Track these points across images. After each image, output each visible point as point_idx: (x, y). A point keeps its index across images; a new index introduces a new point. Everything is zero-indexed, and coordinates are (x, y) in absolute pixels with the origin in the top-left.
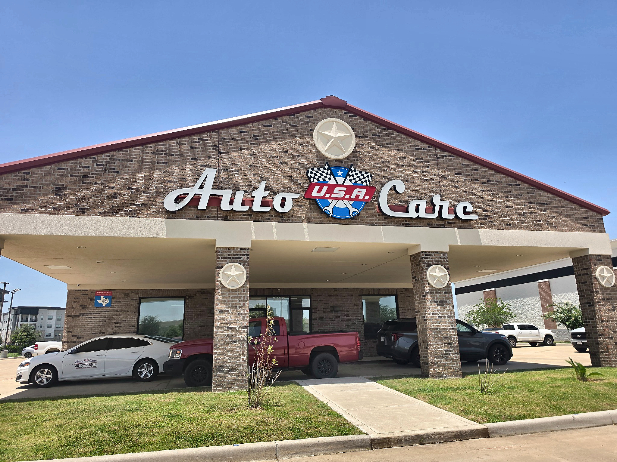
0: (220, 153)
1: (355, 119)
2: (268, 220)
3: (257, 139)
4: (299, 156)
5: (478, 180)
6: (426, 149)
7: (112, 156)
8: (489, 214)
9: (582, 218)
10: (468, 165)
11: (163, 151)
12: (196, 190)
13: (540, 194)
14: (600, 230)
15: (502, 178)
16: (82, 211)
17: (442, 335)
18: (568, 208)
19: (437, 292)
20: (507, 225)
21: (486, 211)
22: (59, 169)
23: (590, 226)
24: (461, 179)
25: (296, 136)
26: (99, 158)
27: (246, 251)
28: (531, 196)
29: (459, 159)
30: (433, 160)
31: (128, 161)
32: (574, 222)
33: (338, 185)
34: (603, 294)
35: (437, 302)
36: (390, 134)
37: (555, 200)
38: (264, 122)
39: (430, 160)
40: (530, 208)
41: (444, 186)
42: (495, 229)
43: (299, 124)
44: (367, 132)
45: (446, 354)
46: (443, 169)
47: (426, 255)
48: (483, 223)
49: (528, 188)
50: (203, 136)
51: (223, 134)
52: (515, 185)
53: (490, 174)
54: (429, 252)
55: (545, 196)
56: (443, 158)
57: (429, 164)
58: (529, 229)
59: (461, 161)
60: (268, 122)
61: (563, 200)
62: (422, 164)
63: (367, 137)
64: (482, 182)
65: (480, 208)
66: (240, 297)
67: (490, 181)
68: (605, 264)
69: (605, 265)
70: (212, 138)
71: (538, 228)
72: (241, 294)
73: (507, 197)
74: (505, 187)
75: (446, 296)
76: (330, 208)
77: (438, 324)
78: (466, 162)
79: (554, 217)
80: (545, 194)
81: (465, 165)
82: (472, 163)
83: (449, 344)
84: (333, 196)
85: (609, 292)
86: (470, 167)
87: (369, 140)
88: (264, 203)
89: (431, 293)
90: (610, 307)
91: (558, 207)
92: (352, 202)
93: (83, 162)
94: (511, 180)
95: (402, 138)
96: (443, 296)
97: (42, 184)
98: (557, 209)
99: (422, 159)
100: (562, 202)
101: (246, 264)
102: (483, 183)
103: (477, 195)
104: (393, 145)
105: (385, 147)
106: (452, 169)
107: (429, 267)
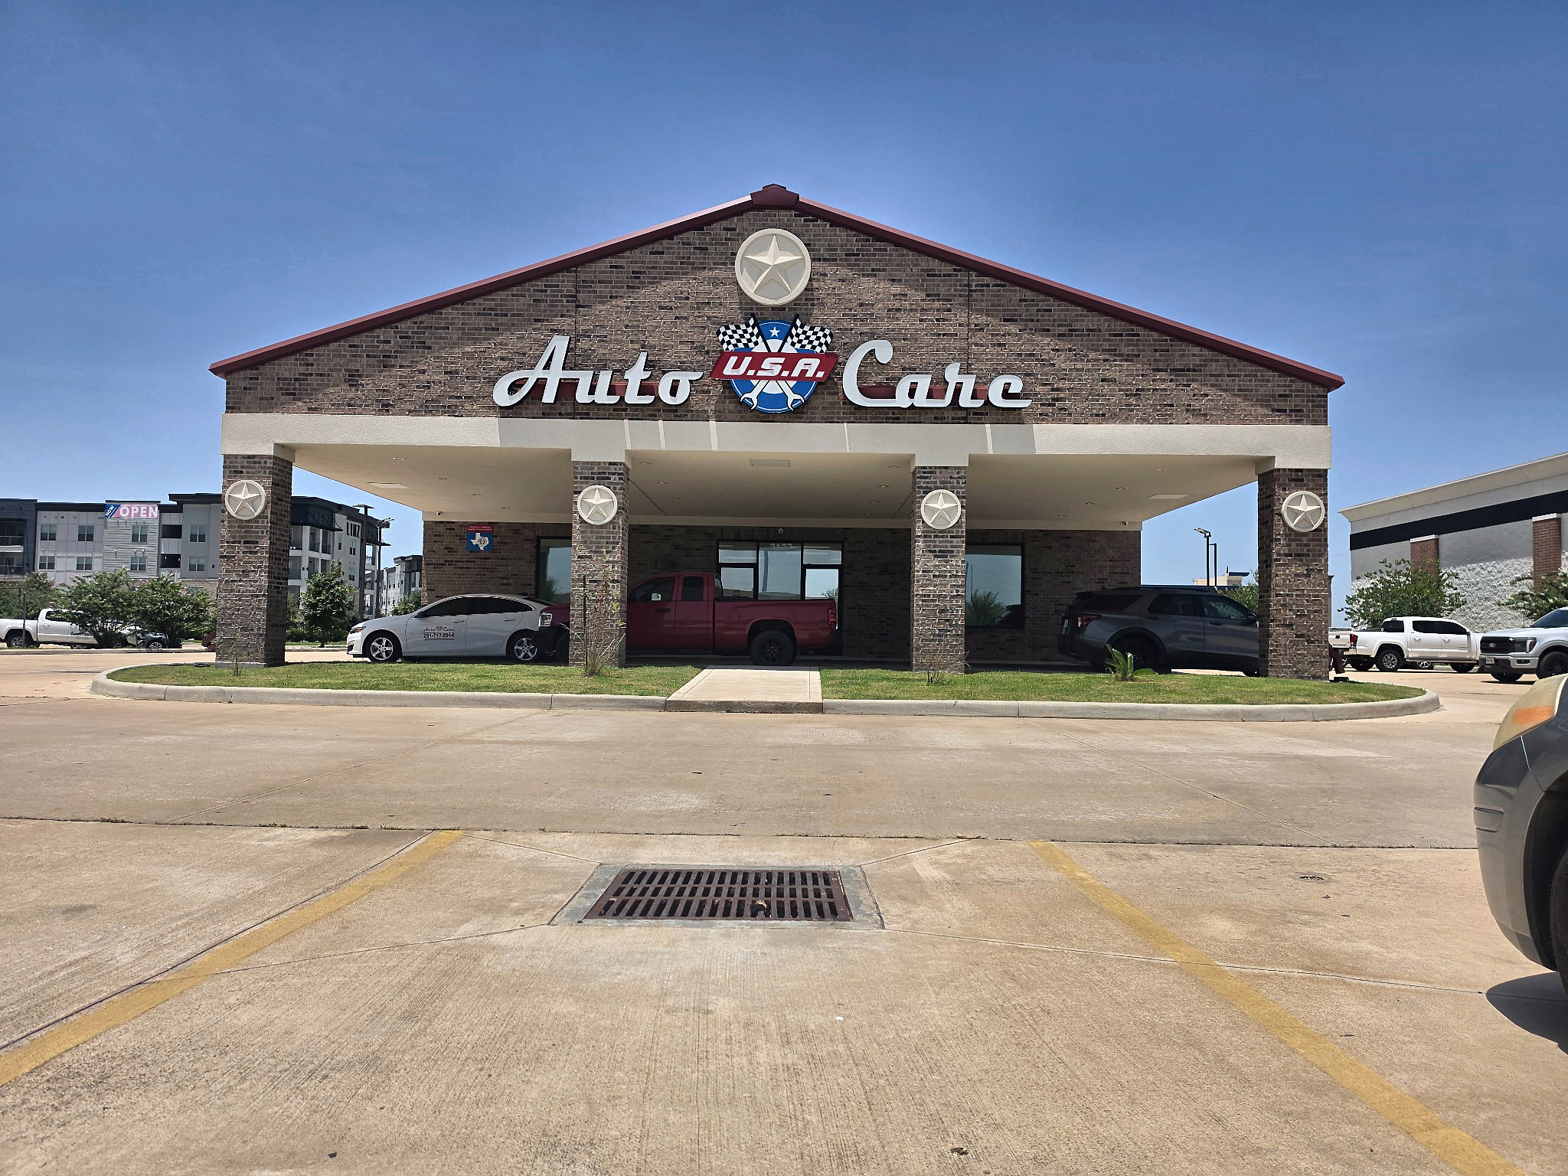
0: (578, 306)
1: (814, 226)
2: (653, 417)
3: (639, 278)
4: (709, 303)
5: (1048, 330)
6: (949, 275)
7: (421, 323)
8: (1062, 395)
9: (1274, 396)
10: (1033, 300)
11: (492, 309)
12: (538, 373)
13: (1184, 350)
14: (1314, 420)
15: (1104, 323)
16: (386, 408)
17: (937, 605)
18: (1246, 376)
19: (935, 536)
20: (1097, 415)
21: (1058, 390)
22: (350, 346)
23: (1291, 411)
24: (1013, 328)
25: (705, 268)
26: (403, 326)
27: (618, 467)
28: (1161, 355)
29: (1016, 291)
30: (960, 296)
31: (444, 328)
32: (1252, 406)
33: (770, 354)
34: (1289, 545)
35: (935, 551)
36: (880, 250)
37: (1218, 361)
38: (650, 246)
39: (955, 295)
40: (1154, 381)
41: (976, 345)
42: (1069, 422)
43: (711, 244)
44: (836, 250)
45: (939, 635)
46: (980, 311)
47: (924, 473)
48: (1045, 412)
49: (1158, 340)
50: (552, 280)
51: (585, 273)
52: (1129, 335)
53: (1076, 315)
54: (931, 467)
55: (1194, 355)
56: (982, 291)
57: (950, 304)
58: (1144, 421)
59: (1019, 293)
60: (657, 247)
61: (1235, 360)
62: (937, 305)
63: (836, 260)
64: (1057, 332)
65: (1045, 385)
66: (609, 538)
67: (1075, 330)
68: (1311, 487)
69: (1307, 490)
70: (565, 282)
71: (1165, 419)
72: (609, 532)
73: (1105, 360)
74: (1105, 340)
75: (952, 542)
76: (753, 396)
77: (932, 588)
78: (1029, 295)
79: (1207, 395)
80: (1196, 350)
81: (1025, 300)
82: (1042, 297)
83: (947, 621)
84: (760, 373)
85: (1305, 540)
86: (1037, 305)
87: (838, 265)
88: (645, 389)
89: (925, 537)
90: (1302, 570)
91: (1220, 375)
92: (792, 383)
93: (382, 334)
94: (1119, 326)
95: (903, 255)
96: (947, 542)
97: (331, 370)
98: (1217, 380)
99: (939, 295)
100: (1232, 364)
101: (618, 487)
102: (1059, 335)
103: (1043, 360)
104: (884, 270)
105: (868, 275)
106: (999, 311)
107: (926, 493)
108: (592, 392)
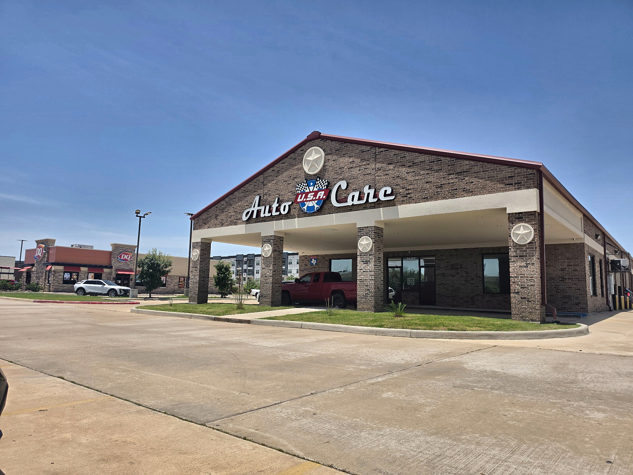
0: (264, 185)
1: (326, 143)
2: (281, 219)
3: (279, 173)
4: (296, 177)
5: (405, 165)
6: (369, 151)
7: (230, 198)
8: (410, 192)
9: (506, 178)
10: (399, 154)
11: (245, 190)
12: (252, 209)
13: (462, 163)
15: (426, 158)
16: (222, 225)
17: (365, 284)
18: (491, 170)
19: (364, 255)
20: (424, 198)
21: (408, 189)
22: (216, 207)
23: (515, 184)
24: (391, 167)
25: (295, 165)
26: (226, 199)
27: (273, 237)
28: (451, 167)
29: (392, 151)
30: (372, 158)
31: (234, 199)
32: (495, 184)
33: (310, 192)
35: (364, 261)
36: (346, 146)
37: (477, 165)
38: (282, 161)
39: (370, 158)
40: (448, 179)
41: (378, 176)
42: (413, 203)
43: (297, 157)
44: (332, 150)
45: (365, 296)
46: (379, 162)
47: (360, 230)
48: (404, 200)
49: (450, 161)
50: (258, 178)
51: (266, 174)
52: (437, 161)
53: (416, 157)
54: (362, 227)
55: (466, 165)
56: (380, 154)
57: (369, 162)
58: (444, 198)
59: (394, 152)
60: (283, 161)
61: (486, 164)
62: (364, 163)
63: (332, 153)
64: (408, 165)
65: (403, 188)
67: (415, 163)
68: (527, 221)
70: (261, 178)
71: (453, 196)
72: (270, 259)
73: (428, 174)
74: (427, 165)
75: (370, 257)
76: (305, 208)
77: (363, 276)
78: (397, 152)
79: (472, 182)
80: (467, 162)
81: (396, 155)
82: (402, 152)
83: (368, 290)
84: (308, 199)
86: (400, 156)
87: (333, 155)
88: (278, 210)
89: (360, 255)
91: (478, 172)
92: (316, 201)
93: (222, 202)
94: (433, 158)
95: (353, 147)
96: (368, 257)
97: (212, 215)
98: (477, 175)
99: (365, 159)
100: (484, 166)
101: (272, 244)
103: (402, 178)
104: (347, 154)
105: (342, 157)
106: (386, 161)
108: (264, 213)
